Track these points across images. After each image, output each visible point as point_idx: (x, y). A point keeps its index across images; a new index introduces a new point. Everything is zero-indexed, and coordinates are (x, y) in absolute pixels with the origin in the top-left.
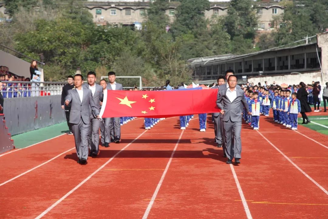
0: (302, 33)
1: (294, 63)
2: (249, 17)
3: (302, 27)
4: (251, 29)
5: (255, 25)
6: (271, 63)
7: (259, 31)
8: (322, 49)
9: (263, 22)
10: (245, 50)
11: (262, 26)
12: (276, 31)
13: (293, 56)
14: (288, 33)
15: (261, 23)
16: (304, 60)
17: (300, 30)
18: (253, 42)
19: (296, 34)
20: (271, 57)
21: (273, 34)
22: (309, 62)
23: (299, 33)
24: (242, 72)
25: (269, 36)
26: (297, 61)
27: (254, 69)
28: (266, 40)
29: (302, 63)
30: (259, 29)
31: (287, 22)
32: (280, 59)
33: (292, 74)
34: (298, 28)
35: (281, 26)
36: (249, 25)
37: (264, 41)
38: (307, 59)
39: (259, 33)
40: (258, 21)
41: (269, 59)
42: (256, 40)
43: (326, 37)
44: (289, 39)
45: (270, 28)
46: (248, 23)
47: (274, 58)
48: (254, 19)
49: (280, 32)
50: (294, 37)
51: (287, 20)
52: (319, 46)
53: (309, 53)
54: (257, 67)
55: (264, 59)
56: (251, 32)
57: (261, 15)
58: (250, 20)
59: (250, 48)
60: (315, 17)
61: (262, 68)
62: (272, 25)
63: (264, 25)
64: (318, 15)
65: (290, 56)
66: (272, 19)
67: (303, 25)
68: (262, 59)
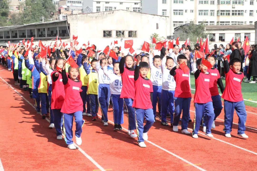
0: (39, 14)
1: (50, 33)
2: (3, 2)
3: (38, 10)
4: (5, 10)
5: (7, 7)
6: (32, 33)
7: (10, 12)
8: (70, 24)
9: (12, 6)
10: (2, 23)
11: (12, 8)
12: (22, 12)
13: (49, 28)
14: (30, 14)
15: (12, 7)
16: (57, 31)
17: (37, 13)
18: (7, 19)
19: (35, 15)
20: (32, 28)
21: (20, 14)
22: (61, 33)
23: (36, 14)
24: (3, 38)
25: (17, 15)
26: (52, 32)
27: (19, 36)
28: (16, 17)
29: (56, 33)
30: (10, 10)
31: (28, 7)
32: (39, 30)
33: (52, 40)
34: (36, 11)
35: (24, 9)
36: (3, 8)
37: (14, 18)
38: (59, 31)
39: (10, 13)
40: (9, 5)
41: (31, 30)
42: (9, 17)
43: (72, 17)
44: (31, 18)
45: (17, 10)
46: (2, 6)
47: (35, 29)
48: (6, 3)
49: (25, 13)
50: (34, 16)
51: (29, 6)
52: (69, 23)
53: (60, 27)
54: (22, 35)
55: (27, 30)
56: (5, 12)
57: (11, 2)
58: (4, 4)
59: (6, 23)
60: (45, 5)
61: (26, 36)
62: (18, 8)
63: (13, 8)
64: (47, 3)
65: (47, 28)
66: (19, 5)
67: (39, 9)
68: (25, 30)
